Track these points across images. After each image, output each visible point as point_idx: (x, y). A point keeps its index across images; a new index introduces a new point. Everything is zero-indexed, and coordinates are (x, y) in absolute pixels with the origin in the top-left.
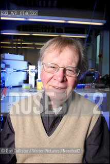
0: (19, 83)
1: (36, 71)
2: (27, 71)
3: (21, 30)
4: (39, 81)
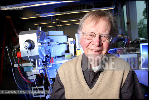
0: (62, 53)
1: (74, 42)
2: (67, 43)
3: (58, 11)
4: (77, 50)
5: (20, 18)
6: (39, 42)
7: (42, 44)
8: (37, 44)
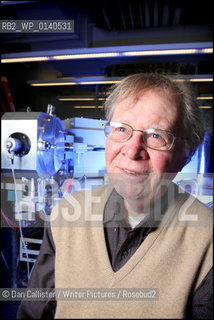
0: (100, 171)
3: (113, 74)
5: (29, 82)
6: (40, 140)
7: (46, 146)
8: (36, 145)
